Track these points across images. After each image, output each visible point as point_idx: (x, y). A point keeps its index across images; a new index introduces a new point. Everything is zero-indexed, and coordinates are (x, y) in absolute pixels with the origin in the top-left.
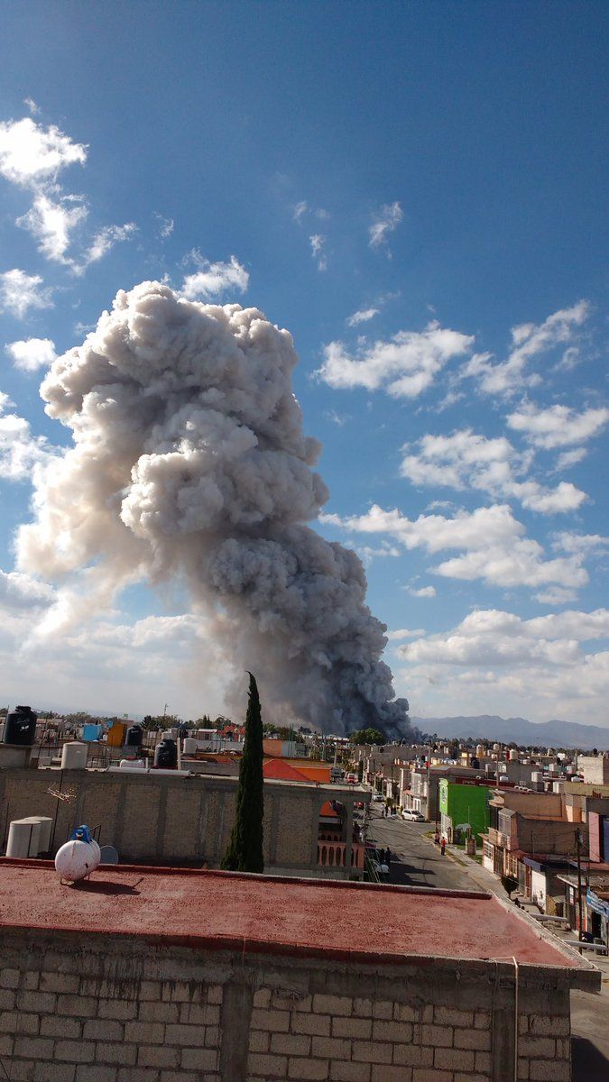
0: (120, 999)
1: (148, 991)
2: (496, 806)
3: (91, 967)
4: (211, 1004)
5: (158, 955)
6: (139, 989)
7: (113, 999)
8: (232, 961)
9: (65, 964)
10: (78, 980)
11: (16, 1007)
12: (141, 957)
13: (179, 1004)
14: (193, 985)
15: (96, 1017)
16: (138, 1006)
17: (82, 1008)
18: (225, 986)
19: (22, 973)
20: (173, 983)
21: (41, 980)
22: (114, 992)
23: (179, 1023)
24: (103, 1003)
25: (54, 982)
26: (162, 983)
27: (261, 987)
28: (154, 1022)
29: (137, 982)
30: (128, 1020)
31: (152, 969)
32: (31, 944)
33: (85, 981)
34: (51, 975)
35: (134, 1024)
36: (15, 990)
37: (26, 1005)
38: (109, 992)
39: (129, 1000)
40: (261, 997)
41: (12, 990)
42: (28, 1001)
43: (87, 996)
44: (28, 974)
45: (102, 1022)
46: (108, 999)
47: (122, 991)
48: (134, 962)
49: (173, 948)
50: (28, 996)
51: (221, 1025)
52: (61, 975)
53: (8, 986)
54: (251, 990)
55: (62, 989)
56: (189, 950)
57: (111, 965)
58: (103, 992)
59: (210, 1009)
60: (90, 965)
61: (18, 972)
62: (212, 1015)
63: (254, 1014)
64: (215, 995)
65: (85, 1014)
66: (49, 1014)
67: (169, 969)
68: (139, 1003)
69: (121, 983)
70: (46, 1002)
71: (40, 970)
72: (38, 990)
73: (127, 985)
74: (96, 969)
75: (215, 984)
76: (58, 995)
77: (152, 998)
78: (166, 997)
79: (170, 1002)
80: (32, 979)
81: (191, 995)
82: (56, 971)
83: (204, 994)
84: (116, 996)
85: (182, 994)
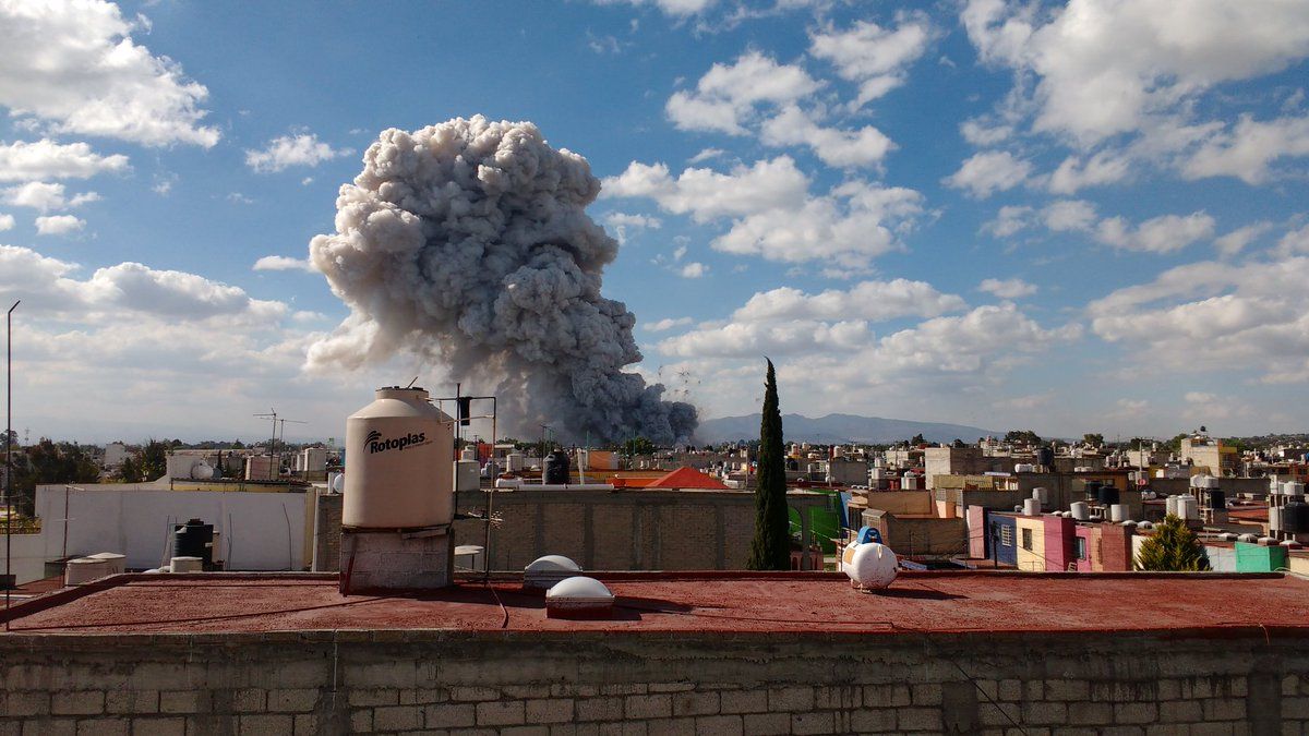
0: (1137, 701)
1: (1166, 689)
2: (858, 507)
3: (1100, 669)
4: (1236, 698)
5: (1173, 650)
6: (1157, 690)
7: (1129, 702)
8: (1252, 650)
9: (1069, 669)
10: (1088, 686)
11: (1022, 722)
12: (1154, 654)
13: (1201, 700)
14: (1214, 679)
15: (1114, 724)
16: (1158, 706)
17: (1097, 716)
18: (1249, 677)
19: (1024, 683)
20: (1192, 679)
21: (1046, 689)
22: (1129, 695)
23: (1203, 720)
24: (1118, 707)
25: (1060, 689)
26: (1180, 679)
27: (1289, 674)
28: (1177, 722)
29: (1153, 681)
30: (1149, 724)
31: (1168, 666)
32: (1028, 649)
33: (1096, 687)
34: (1056, 682)
35: (1156, 727)
36: (1018, 703)
37: (1034, 719)
38: (1125, 695)
39: (1147, 702)
40: (1289, 685)
41: (1015, 702)
42: (1036, 713)
43: (1101, 702)
44: (1030, 683)
45: (1121, 729)
46: (1123, 703)
47: (1138, 693)
48: (1147, 659)
49: (1189, 641)
50: (1034, 707)
51: (1249, 719)
52: (1068, 682)
53: (1011, 698)
54: (1277, 678)
55: (1071, 696)
56: (1206, 642)
57: (1122, 666)
58: (1118, 696)
59: (1234, 703)
60: (1097, 667)
61: (1019, 682)
62: (1238, 709)
63: (1284, 703)
64: (1239, 687)
65: (1102, 721)
66: (1061, 725)
67: (1186, 665)
68: (1158, 703)
69: (1135, 684)
70: (1055, 713)
71: (1044, 677)
72: (1044, 701)
73: (1141, 686)
74: (1106, 673)
75: (1238, 676)
76: (1067, 703)
77: (1173, 697)
78: (1187, 695)
79: (1192, 700)
80: (1036, 688)
81: (1213, 690)
82: (1061, 678)
83: (1226, 688)
84: (1133, 698)
85: (1203, 689)
